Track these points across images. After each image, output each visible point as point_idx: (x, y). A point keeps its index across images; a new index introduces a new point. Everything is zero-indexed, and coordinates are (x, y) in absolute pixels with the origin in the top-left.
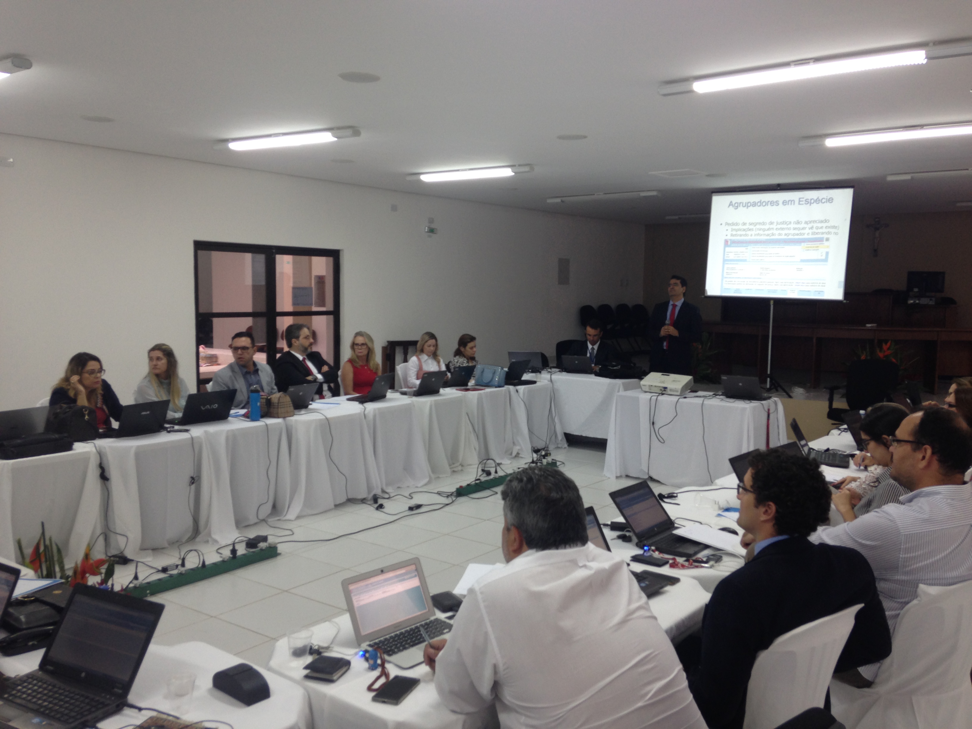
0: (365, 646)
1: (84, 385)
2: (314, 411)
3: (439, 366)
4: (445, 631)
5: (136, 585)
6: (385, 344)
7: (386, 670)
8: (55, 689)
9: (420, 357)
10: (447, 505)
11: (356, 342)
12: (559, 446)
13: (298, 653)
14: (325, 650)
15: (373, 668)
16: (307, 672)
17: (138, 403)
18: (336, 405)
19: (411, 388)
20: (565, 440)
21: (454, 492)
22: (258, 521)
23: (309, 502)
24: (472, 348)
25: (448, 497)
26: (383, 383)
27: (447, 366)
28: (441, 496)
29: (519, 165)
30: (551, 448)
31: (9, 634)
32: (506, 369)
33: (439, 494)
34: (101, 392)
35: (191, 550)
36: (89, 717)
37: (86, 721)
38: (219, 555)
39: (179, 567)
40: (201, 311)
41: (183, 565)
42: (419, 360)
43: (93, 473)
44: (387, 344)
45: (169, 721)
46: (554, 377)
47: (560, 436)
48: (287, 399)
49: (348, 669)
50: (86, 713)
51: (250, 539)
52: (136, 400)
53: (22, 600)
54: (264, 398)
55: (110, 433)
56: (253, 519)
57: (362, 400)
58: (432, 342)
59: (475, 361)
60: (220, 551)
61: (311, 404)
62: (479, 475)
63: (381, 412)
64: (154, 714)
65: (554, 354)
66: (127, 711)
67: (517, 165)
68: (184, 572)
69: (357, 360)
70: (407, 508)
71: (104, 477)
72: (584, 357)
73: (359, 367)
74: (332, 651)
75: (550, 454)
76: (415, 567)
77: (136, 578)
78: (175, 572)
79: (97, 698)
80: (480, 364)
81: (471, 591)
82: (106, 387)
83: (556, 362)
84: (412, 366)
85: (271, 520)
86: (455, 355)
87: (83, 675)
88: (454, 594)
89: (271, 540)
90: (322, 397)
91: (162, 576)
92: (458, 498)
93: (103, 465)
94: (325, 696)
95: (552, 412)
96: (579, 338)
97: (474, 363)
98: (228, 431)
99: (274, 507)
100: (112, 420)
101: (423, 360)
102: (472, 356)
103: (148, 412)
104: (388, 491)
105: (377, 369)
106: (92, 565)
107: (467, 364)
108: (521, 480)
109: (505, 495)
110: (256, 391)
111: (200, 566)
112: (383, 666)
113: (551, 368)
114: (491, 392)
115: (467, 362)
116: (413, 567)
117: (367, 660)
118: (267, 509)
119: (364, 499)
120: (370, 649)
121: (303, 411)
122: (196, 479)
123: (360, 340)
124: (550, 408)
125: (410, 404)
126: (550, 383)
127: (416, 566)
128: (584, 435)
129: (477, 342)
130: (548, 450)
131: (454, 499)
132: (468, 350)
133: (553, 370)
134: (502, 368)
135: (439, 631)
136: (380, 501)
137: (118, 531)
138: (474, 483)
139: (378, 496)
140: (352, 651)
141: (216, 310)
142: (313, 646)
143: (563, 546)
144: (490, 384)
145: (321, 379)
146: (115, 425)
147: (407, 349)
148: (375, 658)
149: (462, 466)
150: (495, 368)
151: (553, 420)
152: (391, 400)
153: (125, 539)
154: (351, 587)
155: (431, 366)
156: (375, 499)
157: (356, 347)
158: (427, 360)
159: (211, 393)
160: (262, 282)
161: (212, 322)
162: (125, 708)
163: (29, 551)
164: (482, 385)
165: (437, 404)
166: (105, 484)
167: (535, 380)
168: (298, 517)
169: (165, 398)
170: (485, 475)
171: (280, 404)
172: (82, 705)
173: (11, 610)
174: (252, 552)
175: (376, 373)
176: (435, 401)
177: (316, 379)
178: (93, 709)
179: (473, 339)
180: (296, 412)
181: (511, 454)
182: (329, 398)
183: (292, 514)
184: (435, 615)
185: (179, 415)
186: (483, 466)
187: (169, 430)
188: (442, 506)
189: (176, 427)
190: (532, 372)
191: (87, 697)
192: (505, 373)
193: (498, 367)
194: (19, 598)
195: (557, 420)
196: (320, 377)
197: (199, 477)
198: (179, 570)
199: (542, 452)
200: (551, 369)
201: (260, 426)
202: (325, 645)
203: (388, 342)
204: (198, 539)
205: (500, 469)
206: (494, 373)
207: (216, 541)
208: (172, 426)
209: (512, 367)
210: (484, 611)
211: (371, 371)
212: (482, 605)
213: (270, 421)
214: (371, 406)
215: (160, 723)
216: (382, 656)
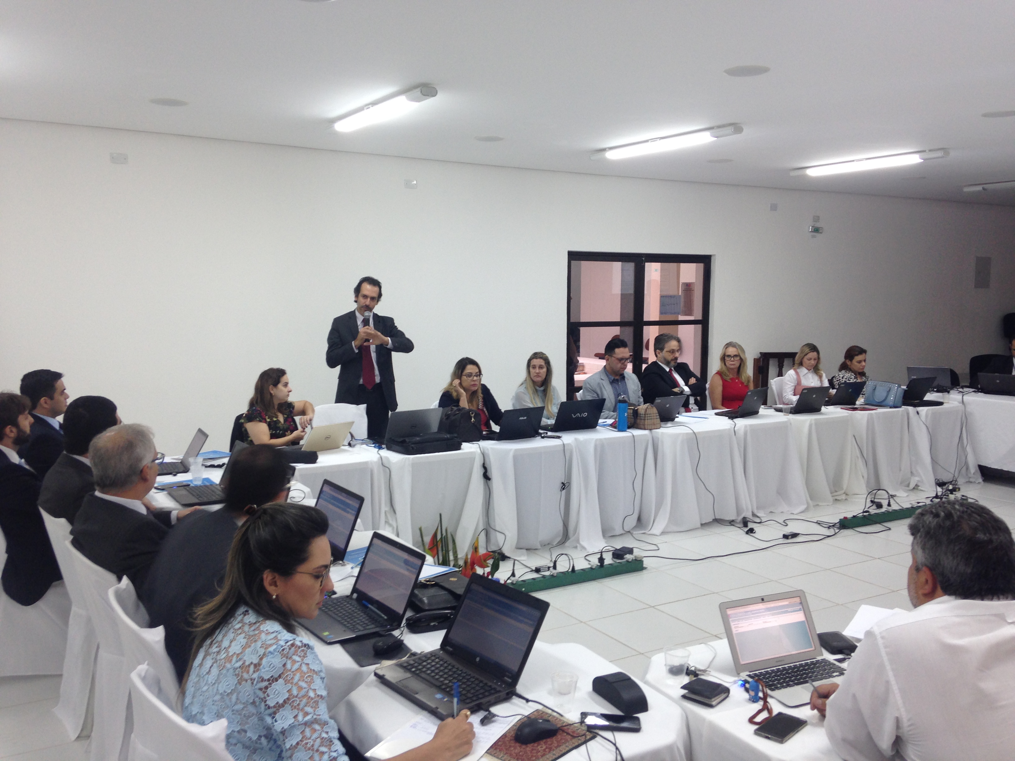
0: (744, 675)
1: (465, 389)
2: (681, 424)
3: (821, 381)
4: (835, 674)
5: (513, 581)
6: (757, 356)
7: (769, 705)
8: (454, 670)
9: (798, 370)
10: (829, 536)
11: (727, 354)
12: (971, 480)
13: (675, 671)
14: (703, 673)
15: (754, 700)
16: (684, 692)
17: (516, 409)
18: (704, 419)
19: (787, 404)
20: (979, 474)
21: (838, 523)
22: (624, 532)
23: (674, 518)
24: (860, 362)
25: (829, 528)
26: (755, 398)
27: (831, 381)
28: (821, 526)
29: (930, 151)
30: (961, 482)
31: (414, 614)
32: (905, 387)
33: (819, 524)
34: (482, 395)
35: (563, 554)
36: (483, 701)
37: (481, 704)
38: (587, 562)
39: (551, 569)
40: (572, 320)
41: (555, 567)
42: (797, 373)
43: (478, 472)
44: (760, 355)
45: (554, 717)
46: (966, 398)
47: (973, 469)
48: (654, 411)
49: (727, 696)
50: (481, 696)
51: (616, 549)
52: (513, 405)
53: (425, 584)
54: (631, 409)
55: (492, 436)
56: (618, 530)
57: (732, 416)
58: (813, 355)
59: (865, 377)
60: (587, 558)
61: (678, 417)
62: (867, 506)
63: (753, 429)
64: (540, 707)
65: (967, 370)
66: (515, 700)
67: (927, 151)
68: (555, 575)
69: (727, 372)
70: (782, 536)
71: (486, 477)
72: (1006, 375)
73: (729, 380)
74: (709, 675)
75: (959, 489)
76: (799, 600)
77: (513, 575)
78: (547, 573)
79: (490, 684)
80: (871, 380)
81: (869, 634)
82: (486, 391)
83: (969, 381)
84: (789, 381)
85: (636, 533)
86: (840, 370)
87: (478, 659)
88: (843, 635)
89: (636, 552)
90: (688, 410)
91: (535, 575)
92: (842, 531)
93: (486, 465)
94: (703, 720)
95: (963, 440)
96: (1000, 353)
97: (864, 379)
98: (597, 440)
99: (639, 519)
100: (492, 423)
101: (801, 374)
102: (861, 371)
103: (525, 418)
104: (759, 515)
105: (749, 381)
106: (480, 556)
107: (855, 380)
108: (937, 515)
109: (914, 530)
110: (624, 401)
111: (570, 570)
112: (765, 699)
113: (962, 387)
114: (884, 413)
115: (855, 377)
116: (797, 600)
117: (747, 690)
118: (632, 522)
119: (733, 521)
120: (750, 680)
121: (669, 424)
122: (567, 485)
123: (732, 351)
124: (960, 436)
125: (786, 422)
126: (961, 405)
127: (800, 598)
128: (1005, 469)
129: (869, 356)
130: (956, 485)
131: (837, 531)
132: (855, 364)
133: (966, 389)
134: (899, 386)
135: (828, 673)
136: (750, 525)
137: (497, 529)
138: (861, 514)
139: (748, 519)
140: (732, 679)
141: (583, 320)
142: (690, 667)
143: (990, 597)
144: (884, 404)
145: (687, 392)
146: (496, 428)
147: (783, 362)
148: (757, 691)
149: (847, 495)
150: (891, 385)
151: (964, 449)
152: (764, 416)
153: (503, 536)
154: (729, 612)
155: (811, 380)
156: (745, 523)
157: (726, 358)
158: (807, 373)
159: (581, 401)
160: (631, 290)
161: (579, 330)
162: (514, 697)
163: (428, 539)
164: (872, 404)
165: (817, 423)
166: (487, 482)
167: (941, 401)
168: (663, 533)
169: (539, 405)
170: (874, 507)
171: (646, 416)
172: (477, 688)
173: (416, 592)
174: (618, 562)
175: (747, 387)
176: (815, 419)
177: (682, 392)
178: (487, 694)
179: (862, 351)
180: (663, 424)
181: (908, 485)
182: (695, 411)
183: (657, 529)
184: (822, 655)
185: (552, 422)
186: (873, 496)
187: (543, 435)
188: (822, 537)
189: (550, 434)
190: (938, 391)
191: (481, 682)
192: (903, 392)
193: (894, 385)
194: (423, 581)
195: (969, 449)
196: (686, 389)
197: (569, 483)
198: (551, 572)
199: (948, 486)
200: (963, 389)
201: (628, 437)
202: (702, 668)
203: (761, 353)
204: (567, 544)
205: (895, 502)
206: (889, 391)
207: (584, 548)
208: (545, 432)
209: (912, 385)
210: (885, 658)
211: (742, 383)
212: (883, 652)
213: (637, 432)
214: (741, 423)
215: (546, 717)
216: (765, 690)
